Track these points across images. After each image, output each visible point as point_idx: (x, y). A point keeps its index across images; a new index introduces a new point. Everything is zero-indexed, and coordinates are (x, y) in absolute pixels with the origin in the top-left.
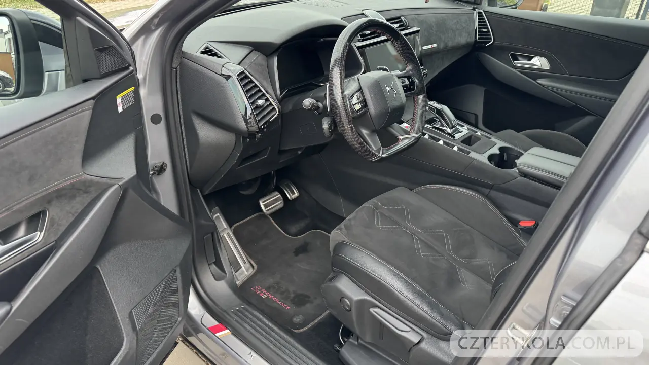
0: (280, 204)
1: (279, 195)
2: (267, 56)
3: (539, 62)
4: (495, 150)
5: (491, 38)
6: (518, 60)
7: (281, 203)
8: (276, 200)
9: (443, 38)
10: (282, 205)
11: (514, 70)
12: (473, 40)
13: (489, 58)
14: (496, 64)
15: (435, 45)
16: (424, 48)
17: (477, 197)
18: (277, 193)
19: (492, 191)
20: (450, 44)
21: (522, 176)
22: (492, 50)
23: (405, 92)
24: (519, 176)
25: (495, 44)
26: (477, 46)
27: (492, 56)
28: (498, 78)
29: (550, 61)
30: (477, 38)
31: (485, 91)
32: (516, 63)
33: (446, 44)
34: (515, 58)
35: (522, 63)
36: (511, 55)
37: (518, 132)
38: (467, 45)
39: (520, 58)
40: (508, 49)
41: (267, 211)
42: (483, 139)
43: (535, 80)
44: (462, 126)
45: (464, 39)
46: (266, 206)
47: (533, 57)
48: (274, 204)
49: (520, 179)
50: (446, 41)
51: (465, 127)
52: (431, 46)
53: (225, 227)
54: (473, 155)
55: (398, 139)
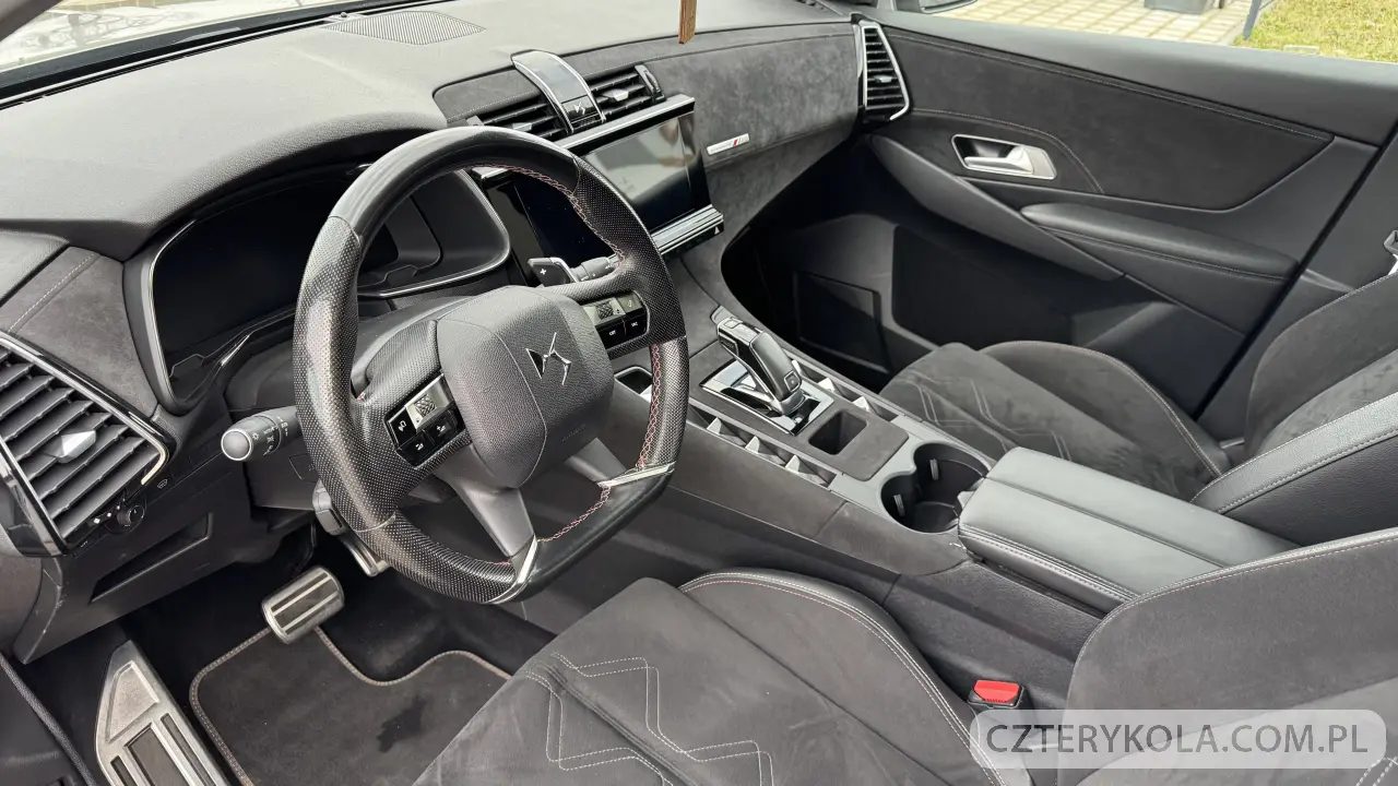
0: (332, 603)
1: (329, 577)
2: (122, 262)
3: (1027, 161)
4: (904, 463)
5: (901, 100)
6: (974, 153)
7: (334, 600)
8: (318, 595)
9: (767, 118)
10: (339, 604)
11: (960, 181)
12: (855, 108)
13: (900, 151)
14: (919, 166)
15: (744, 138)
16: (712, 149)
17: (856, 616)
18: (321, 571)
19: (896, 589)
20: (790, 128)
21: (975, 561)
22: (906, 130)
23: (607, 346)
24: (966, 556)
25: (914, 114)
26: (865, 122)
27: (906, 146)
28: (925, 202)
29: (1057, 158)
30: (866, 98)
31: (897, 232)
32: (971, 163)
33: (778, 129)
34: (967, 149)
35: (984, 161)
36: (958, 141)
37: (977, 347)
38: (839, 124)
39: (980, 149)
40: (951, 126)
41: (288, 632)
42: (874, 424)
43: (1018, 209)
44: (817, 378)
45: (832, 107)
46: (282, 620)
47: (1012, 147)
48: (310, 607)
49: (968, 565)
50: (777, 122)
51: (826, 384)
52: (733, 140)
53: (157, 700)
54: (843, 485)
55: (601, 489)
